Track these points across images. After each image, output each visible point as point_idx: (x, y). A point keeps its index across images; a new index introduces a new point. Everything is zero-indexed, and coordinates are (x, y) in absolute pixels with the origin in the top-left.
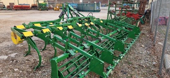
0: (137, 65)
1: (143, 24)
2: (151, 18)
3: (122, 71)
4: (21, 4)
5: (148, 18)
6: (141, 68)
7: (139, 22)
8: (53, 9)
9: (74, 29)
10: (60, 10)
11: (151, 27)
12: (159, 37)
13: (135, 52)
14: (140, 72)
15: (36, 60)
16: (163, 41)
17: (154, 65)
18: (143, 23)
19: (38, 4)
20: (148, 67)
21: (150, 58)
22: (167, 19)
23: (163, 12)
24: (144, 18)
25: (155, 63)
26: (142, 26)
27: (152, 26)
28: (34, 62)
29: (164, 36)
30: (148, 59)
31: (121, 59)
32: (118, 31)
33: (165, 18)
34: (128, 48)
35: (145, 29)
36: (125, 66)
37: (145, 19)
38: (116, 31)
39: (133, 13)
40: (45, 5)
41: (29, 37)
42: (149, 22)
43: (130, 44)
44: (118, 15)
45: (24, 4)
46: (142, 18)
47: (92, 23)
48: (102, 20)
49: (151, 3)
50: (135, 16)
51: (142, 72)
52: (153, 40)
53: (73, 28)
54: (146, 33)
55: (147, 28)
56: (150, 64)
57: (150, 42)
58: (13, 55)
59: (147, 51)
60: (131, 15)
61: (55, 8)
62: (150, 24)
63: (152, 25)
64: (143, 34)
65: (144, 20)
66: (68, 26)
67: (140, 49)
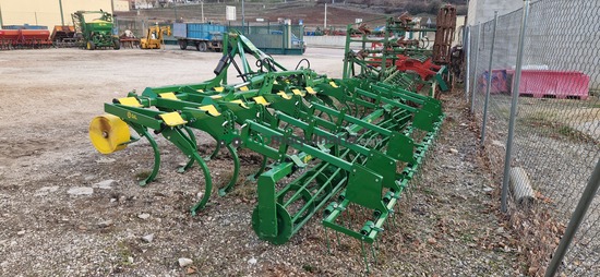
0: (446, 195)
1: (445, 92)
2: (465, 73)
3: (413, 210)
4: (12, 27)
5: (458, 74)
6: (458, 201)
7: (434, 86)
8: (137, 42)
9: (270, 106)
10: (163, 46)
11: (470, 101)
12: (494, 127)
13: (436, 166)
14: (456, 210)
15: (182, 193)
16: (505, 139)
17: (488, 194)
18: (444, 87)
19: (81, 25)
20: (474, 200)
21: (475, 179)
22: (512, 75)
23: (500, 56)
24: (445, 72)
25: (489, 189)
26: (443, 97)
27: (471, 96)
28: (181, 199)
29: (507, 124)
30: (472, 181)
31: (409, 179)
32: (385, 112)
33: (504, 72)
34: (422, 154)
35: (452, 105)
36: (420, 198)
37: (451, 77)
38: (379, 112)
39: (415, 58)
40: (108, 29)
41: (176, 127)
42: (461, 86)
43: (423, 143)
44: (373, 65)
45: (26, 26)
46: (440, 72)
47: (310, 90)
48: (333, 80)
49: (463, 27)
50: (422, 67)
51: (460, 209)
52: (479, 134)
53: (266, 104)
54: (457, 116)
55: (459, 102)
56: (477, 192)
57: (472, 140)
58: (106, 184)
59: (468, 164)
60: (409, 64)
61: (144, 41)
62: (465, 90)
63: (471, 94)
64: (450, 119)
65: (446, 79)
66: (255, 99)
67: (448, 158)
